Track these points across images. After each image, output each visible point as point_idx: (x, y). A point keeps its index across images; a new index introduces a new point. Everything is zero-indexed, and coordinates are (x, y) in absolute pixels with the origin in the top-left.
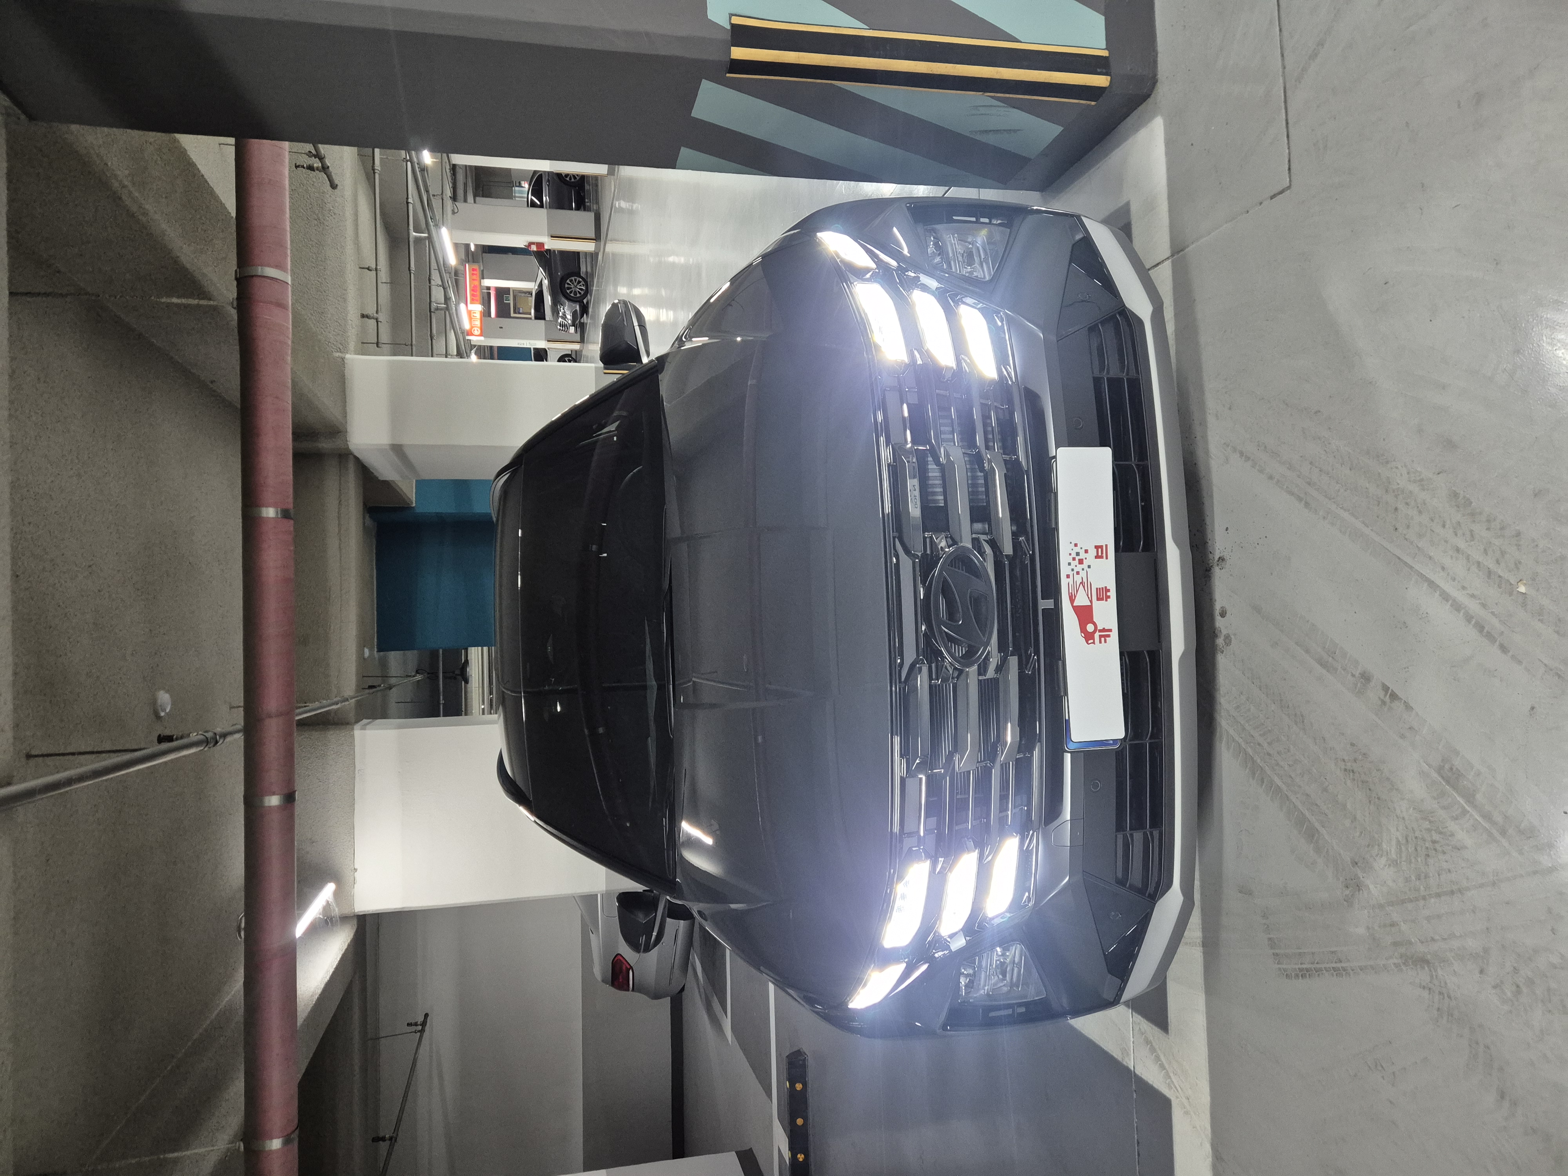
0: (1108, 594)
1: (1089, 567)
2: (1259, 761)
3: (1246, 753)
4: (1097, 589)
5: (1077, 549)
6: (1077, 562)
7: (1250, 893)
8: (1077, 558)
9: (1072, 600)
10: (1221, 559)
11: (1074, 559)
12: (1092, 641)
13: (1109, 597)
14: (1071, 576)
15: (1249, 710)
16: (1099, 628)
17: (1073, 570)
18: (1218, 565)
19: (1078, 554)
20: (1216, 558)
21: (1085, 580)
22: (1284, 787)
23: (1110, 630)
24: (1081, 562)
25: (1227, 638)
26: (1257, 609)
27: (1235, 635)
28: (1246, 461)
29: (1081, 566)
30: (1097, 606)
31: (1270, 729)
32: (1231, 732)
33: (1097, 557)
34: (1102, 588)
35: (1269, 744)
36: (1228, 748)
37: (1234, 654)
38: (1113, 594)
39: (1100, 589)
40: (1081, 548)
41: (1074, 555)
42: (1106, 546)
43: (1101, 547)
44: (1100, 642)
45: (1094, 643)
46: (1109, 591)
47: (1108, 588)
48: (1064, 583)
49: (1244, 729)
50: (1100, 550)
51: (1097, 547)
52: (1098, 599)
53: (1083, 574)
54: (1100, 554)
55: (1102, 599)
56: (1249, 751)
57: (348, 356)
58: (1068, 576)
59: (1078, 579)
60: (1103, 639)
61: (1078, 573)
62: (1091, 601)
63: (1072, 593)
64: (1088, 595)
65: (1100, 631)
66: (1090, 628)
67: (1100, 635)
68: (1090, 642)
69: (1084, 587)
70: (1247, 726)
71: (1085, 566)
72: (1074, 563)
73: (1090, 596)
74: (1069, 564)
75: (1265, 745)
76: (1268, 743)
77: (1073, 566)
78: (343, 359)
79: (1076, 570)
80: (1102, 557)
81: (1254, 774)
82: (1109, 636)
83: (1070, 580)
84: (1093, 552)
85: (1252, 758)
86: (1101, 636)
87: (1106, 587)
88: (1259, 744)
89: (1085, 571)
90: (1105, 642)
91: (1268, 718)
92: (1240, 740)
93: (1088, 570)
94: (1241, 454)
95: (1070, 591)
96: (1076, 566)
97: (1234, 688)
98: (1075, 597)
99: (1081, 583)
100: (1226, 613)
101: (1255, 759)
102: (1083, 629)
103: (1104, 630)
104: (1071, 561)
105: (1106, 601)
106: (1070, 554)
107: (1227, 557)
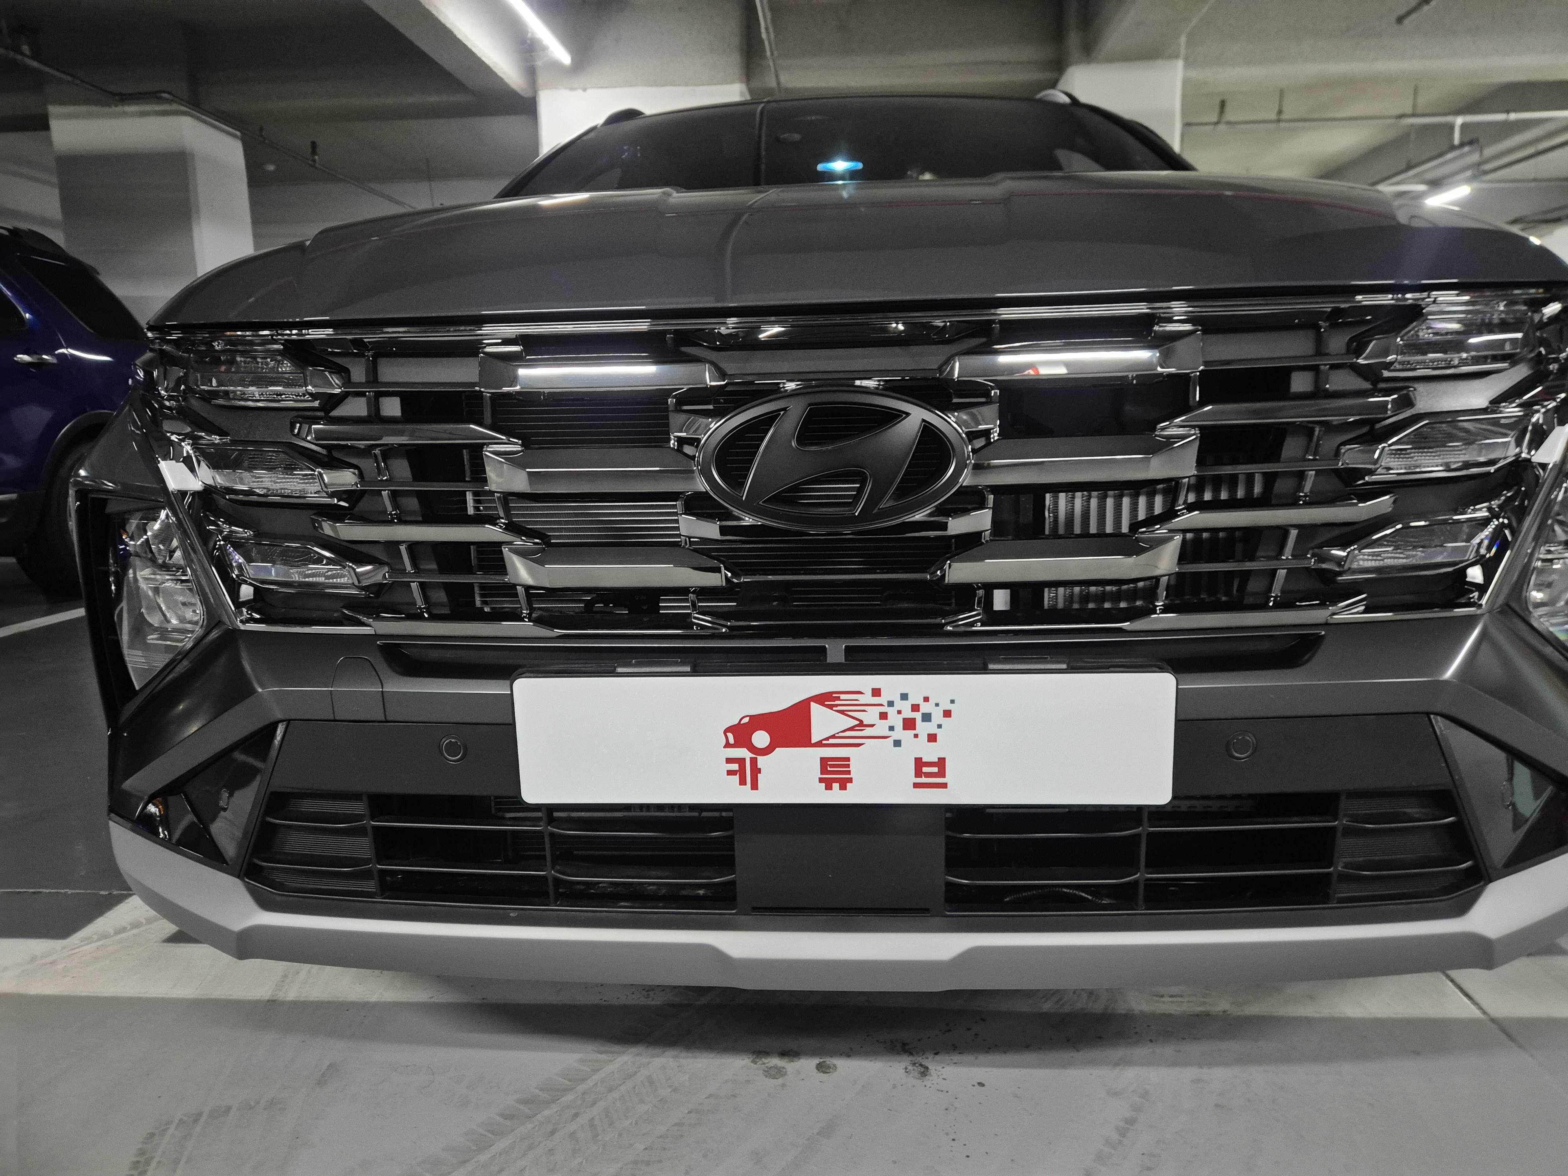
0: (836, 786)
1: (897, 743)
2: (546, 1113)
3: (567, 1090)
4: (848, 759)
5: (937, 716)
6: (908, 714)
7: (321, 1082)
8: (918, 716)
9: (825, 699)
10: (924, 1072)
11: (915, 708)
12: (732, 740)
13: (829, 787)
14: (876, 700)
15: (642, 1101)
16: (760, 759)
17: (891, 704)
18: (914, 1064)
19: (927, 717)
20: (925, 1063)
21: (868, 732)
22: (484, 1157)
23: (755, 786)
24: (909, 724)
25: (780, 1072)
26: (828, 1130)
27: (783, 1085)
28: (1117, 1128)
29: (899, 725)
30: (810, 758)
31: (600, 1138)
32: (611, 1068)
33: (919, 763)
34: (849, 772)
35: (572, 1135)
36: (581, 1061)
37: (748, 1082)
38: (836, 796)
39: (848, 766)
40: (940, 726)
41: (925, 708)
42: (944, 786)
43: (942, 773)
44: (729, 761)
45: (728, 745)
46: (843, 787)
47: (848, 785)
48: (864, 682)
49: (611, 1090)
50: (935, 770)
51: (941, 763)
52: (824, 761)
53: (881, 728)
54: (925, 770)
55: (823, 770)
56: (569, 1097)
57: (1180, 64)
58: (876, 692)
59: (870, 716)
60: (735, 767)
61: (883, 716)
62: (819, 744)
63: (838, 699)
64: (833, 737)
65: (754, 761)
66: (761, 739)
67: (744, 759)
68: (730, 736)
69: (851, 729)
70: (615, 1095)
71: (900, 733)
72: (906, 706)
73: (832, 741)
74: (904, 697)
75: (573, 1127)
76: (574, 1133)
77: (899, 704)
78: (1176, 56)
79: (892, 712)
80: (918, 773)
81: (525, 1102)
82: (743, 782)
83: (867, 698)
84: (930, 754)
85: (554, 1101)
86: (741, 761)
87: (850, 780)
88: (576, 1115)
89: (887, 733)
90: (730, 773)
91: (620, 1135)
92: (590, 1083)
93: (890, 741)
94: (1131, 1121)
95: (843, 697)
96: (899, 712)
97: (687, 1077)
98: (831, 707)
99: (861, 724)
100: (824, 1072)
101: (553, 1105)
102: (758, 722)
103: (756, 771)
104: (913, 700)
105: (821, 780)
106: (926, 699)
107: (928, 1081)
